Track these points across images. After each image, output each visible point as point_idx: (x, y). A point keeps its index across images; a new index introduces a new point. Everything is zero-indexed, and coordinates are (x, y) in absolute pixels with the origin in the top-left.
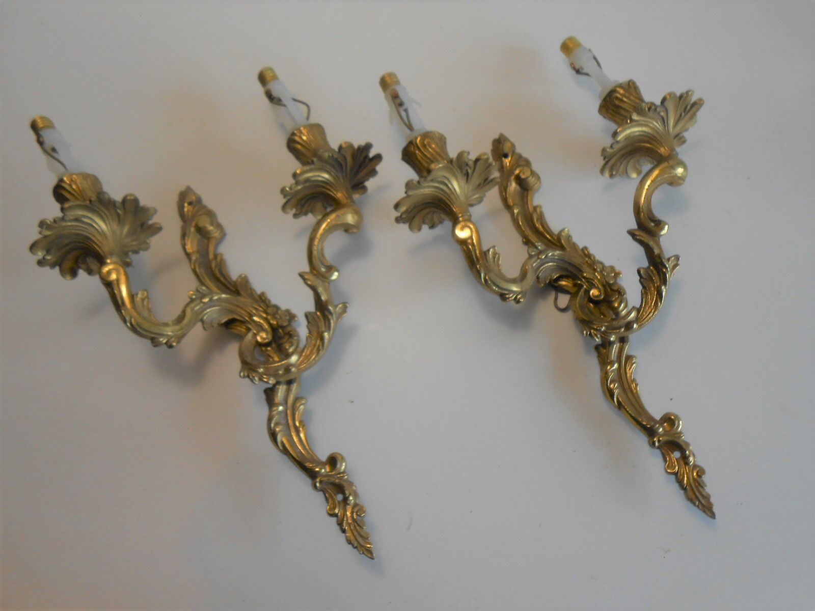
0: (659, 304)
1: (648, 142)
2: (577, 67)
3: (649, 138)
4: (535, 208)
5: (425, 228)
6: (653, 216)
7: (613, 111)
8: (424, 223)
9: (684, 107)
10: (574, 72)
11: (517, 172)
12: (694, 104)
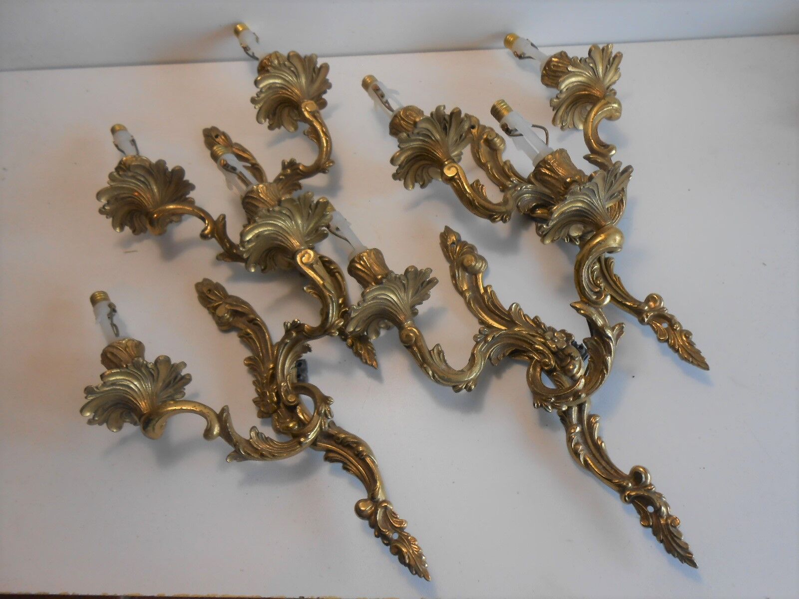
0: (622, 206)
1: (585, 90)
2: (519, 53)
3: (584, 86)
4: (505, 163)
5: (417, 185)
6: (602, 143)
7: (553, 76)
8: (416, 181)
9: (607, 59)
10: (518, 59)
11: (485, 136)
12: (616, 57)
